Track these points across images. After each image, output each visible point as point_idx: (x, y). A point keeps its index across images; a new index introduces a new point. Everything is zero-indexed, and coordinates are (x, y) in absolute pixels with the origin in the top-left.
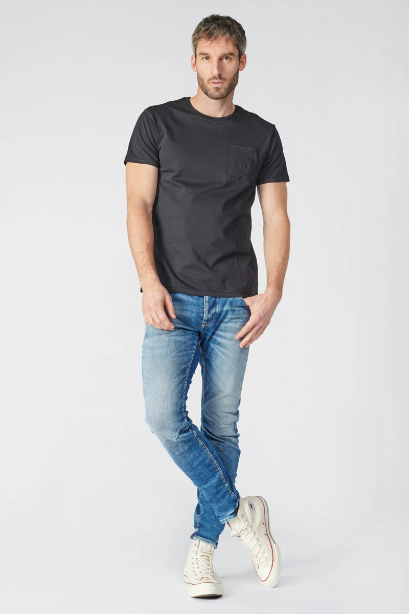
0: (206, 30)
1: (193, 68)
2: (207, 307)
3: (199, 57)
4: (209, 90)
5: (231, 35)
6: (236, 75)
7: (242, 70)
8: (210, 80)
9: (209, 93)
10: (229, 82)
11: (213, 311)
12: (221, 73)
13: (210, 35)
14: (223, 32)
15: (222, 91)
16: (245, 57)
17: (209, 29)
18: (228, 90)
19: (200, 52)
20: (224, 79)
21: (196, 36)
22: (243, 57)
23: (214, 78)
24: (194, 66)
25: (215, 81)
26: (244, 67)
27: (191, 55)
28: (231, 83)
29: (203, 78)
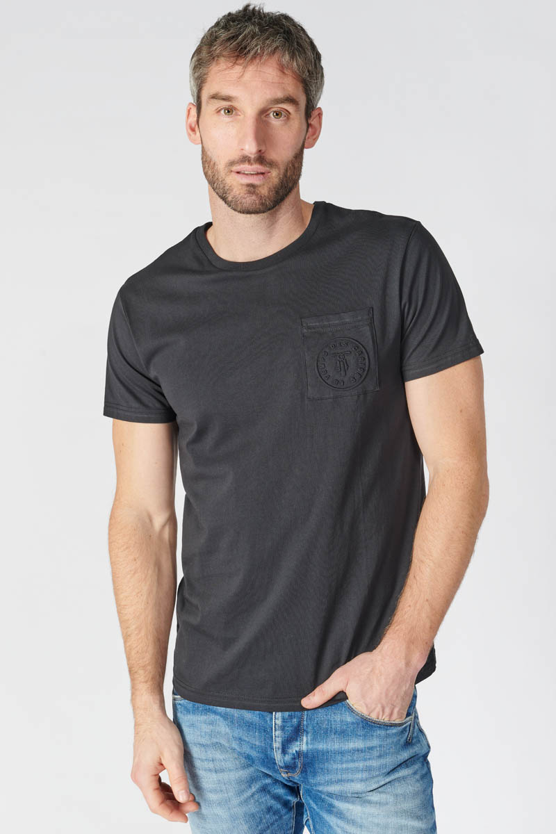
0: (229, 39)
1: (189, 135)
2: (279, 740)
3: (209, 108)
4: (231, 189)
5: (293, 56)
6: (299, 157)
7: (311, 146)
8: (232, 163)
9: (230, 199)
10: (282, 171)
11: (294, 748)
12: (263, 149)
13: (241, 51)
14: (275, 45)
15: (264, 191)
16: (320, 115)
17: (237, 36)
18: (277, 192)
19: (213, 92)
20: (272, 164)
21: (204, 54)
22: (315, 113)
23: (245, 159)
24: (193, 130)
25: (246, 167)
26: (315, 140)
27: (187, 103)
28: (285, 175)
29: (215, 159)
